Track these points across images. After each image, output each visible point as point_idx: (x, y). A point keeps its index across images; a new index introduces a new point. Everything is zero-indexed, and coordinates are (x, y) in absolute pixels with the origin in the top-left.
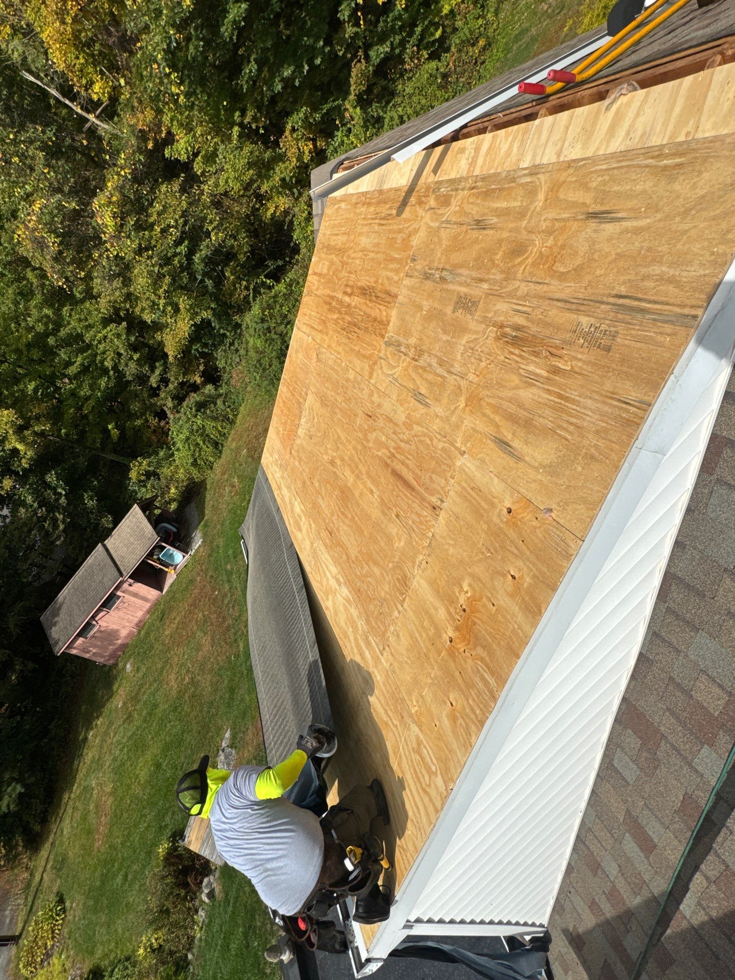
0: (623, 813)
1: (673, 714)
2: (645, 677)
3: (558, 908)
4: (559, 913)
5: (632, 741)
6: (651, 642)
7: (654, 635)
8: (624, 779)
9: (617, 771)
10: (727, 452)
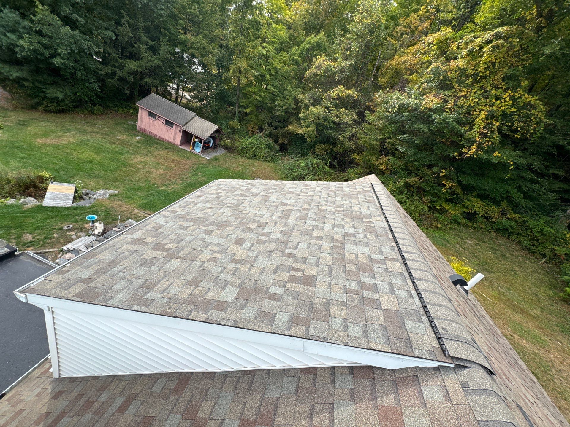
0: (135, 392)
3: (72, 380)
6: (222, 375)
7: (226, 375)
10: (311, 376)
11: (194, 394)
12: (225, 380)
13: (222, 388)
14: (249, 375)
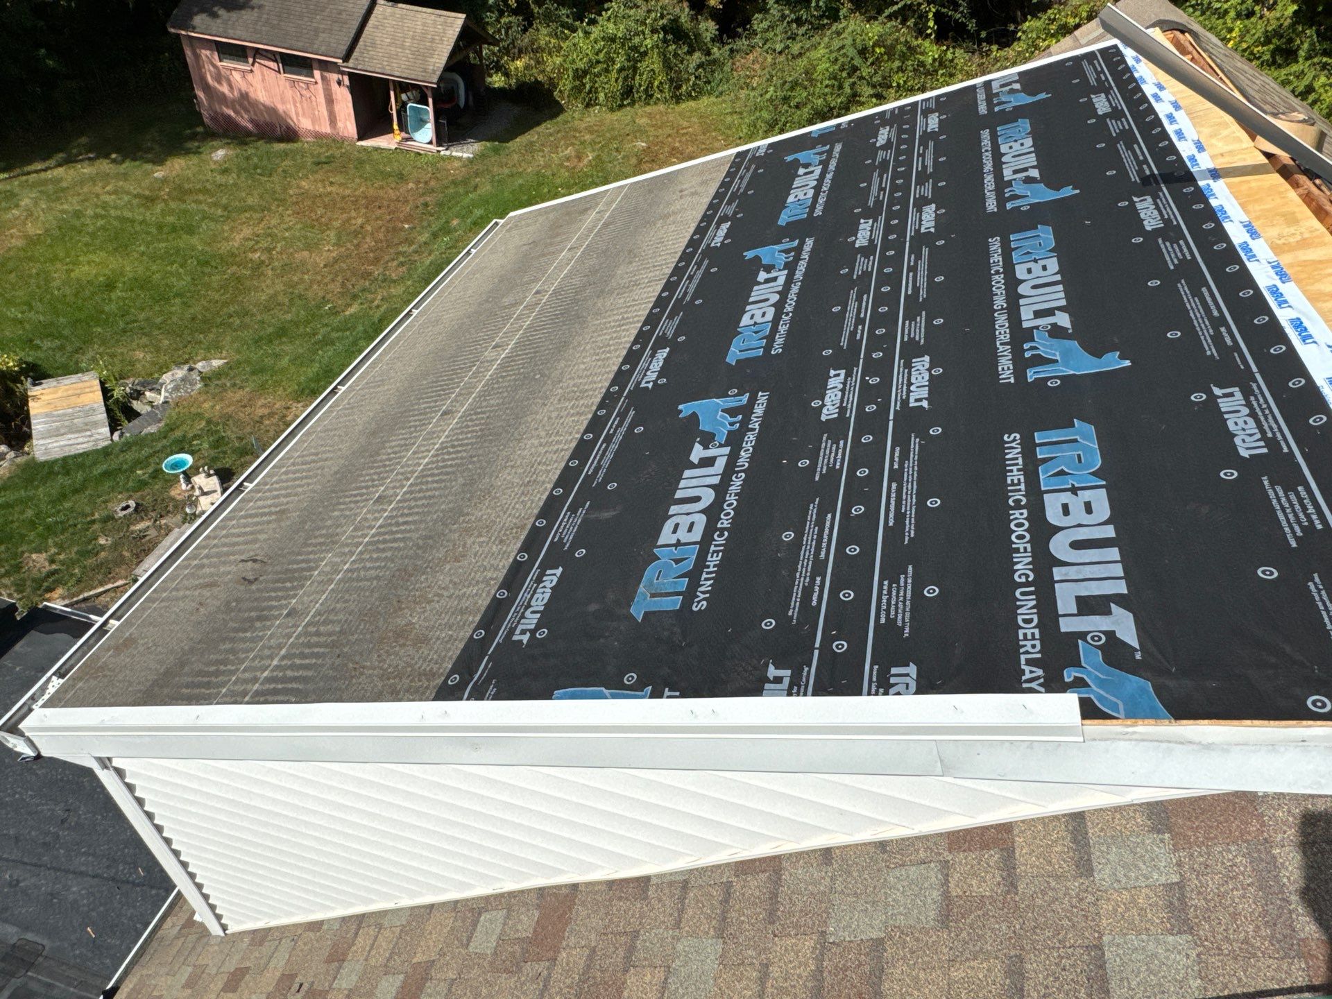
0: (425, 958)
1: (591, 958)
2: (620, 899)
3: (259, 937)
4: (253, 939)
5: (526, 923)
6: (671, 884)
7: (683, 883)
8: (470, 938)
9: (475, 924)
10: (993, 856)
11: (593, 950)
12: (682, 899)
13: (678, 925)
14: (761, 876)
